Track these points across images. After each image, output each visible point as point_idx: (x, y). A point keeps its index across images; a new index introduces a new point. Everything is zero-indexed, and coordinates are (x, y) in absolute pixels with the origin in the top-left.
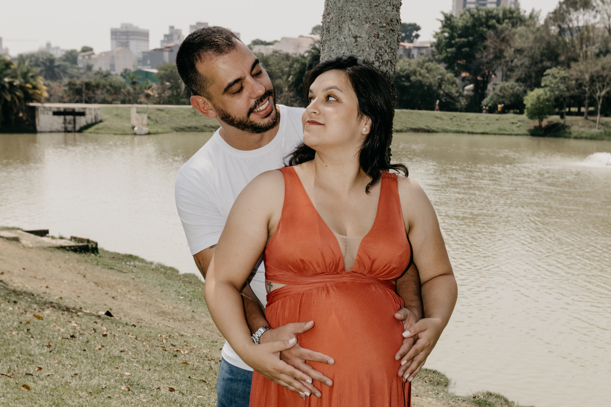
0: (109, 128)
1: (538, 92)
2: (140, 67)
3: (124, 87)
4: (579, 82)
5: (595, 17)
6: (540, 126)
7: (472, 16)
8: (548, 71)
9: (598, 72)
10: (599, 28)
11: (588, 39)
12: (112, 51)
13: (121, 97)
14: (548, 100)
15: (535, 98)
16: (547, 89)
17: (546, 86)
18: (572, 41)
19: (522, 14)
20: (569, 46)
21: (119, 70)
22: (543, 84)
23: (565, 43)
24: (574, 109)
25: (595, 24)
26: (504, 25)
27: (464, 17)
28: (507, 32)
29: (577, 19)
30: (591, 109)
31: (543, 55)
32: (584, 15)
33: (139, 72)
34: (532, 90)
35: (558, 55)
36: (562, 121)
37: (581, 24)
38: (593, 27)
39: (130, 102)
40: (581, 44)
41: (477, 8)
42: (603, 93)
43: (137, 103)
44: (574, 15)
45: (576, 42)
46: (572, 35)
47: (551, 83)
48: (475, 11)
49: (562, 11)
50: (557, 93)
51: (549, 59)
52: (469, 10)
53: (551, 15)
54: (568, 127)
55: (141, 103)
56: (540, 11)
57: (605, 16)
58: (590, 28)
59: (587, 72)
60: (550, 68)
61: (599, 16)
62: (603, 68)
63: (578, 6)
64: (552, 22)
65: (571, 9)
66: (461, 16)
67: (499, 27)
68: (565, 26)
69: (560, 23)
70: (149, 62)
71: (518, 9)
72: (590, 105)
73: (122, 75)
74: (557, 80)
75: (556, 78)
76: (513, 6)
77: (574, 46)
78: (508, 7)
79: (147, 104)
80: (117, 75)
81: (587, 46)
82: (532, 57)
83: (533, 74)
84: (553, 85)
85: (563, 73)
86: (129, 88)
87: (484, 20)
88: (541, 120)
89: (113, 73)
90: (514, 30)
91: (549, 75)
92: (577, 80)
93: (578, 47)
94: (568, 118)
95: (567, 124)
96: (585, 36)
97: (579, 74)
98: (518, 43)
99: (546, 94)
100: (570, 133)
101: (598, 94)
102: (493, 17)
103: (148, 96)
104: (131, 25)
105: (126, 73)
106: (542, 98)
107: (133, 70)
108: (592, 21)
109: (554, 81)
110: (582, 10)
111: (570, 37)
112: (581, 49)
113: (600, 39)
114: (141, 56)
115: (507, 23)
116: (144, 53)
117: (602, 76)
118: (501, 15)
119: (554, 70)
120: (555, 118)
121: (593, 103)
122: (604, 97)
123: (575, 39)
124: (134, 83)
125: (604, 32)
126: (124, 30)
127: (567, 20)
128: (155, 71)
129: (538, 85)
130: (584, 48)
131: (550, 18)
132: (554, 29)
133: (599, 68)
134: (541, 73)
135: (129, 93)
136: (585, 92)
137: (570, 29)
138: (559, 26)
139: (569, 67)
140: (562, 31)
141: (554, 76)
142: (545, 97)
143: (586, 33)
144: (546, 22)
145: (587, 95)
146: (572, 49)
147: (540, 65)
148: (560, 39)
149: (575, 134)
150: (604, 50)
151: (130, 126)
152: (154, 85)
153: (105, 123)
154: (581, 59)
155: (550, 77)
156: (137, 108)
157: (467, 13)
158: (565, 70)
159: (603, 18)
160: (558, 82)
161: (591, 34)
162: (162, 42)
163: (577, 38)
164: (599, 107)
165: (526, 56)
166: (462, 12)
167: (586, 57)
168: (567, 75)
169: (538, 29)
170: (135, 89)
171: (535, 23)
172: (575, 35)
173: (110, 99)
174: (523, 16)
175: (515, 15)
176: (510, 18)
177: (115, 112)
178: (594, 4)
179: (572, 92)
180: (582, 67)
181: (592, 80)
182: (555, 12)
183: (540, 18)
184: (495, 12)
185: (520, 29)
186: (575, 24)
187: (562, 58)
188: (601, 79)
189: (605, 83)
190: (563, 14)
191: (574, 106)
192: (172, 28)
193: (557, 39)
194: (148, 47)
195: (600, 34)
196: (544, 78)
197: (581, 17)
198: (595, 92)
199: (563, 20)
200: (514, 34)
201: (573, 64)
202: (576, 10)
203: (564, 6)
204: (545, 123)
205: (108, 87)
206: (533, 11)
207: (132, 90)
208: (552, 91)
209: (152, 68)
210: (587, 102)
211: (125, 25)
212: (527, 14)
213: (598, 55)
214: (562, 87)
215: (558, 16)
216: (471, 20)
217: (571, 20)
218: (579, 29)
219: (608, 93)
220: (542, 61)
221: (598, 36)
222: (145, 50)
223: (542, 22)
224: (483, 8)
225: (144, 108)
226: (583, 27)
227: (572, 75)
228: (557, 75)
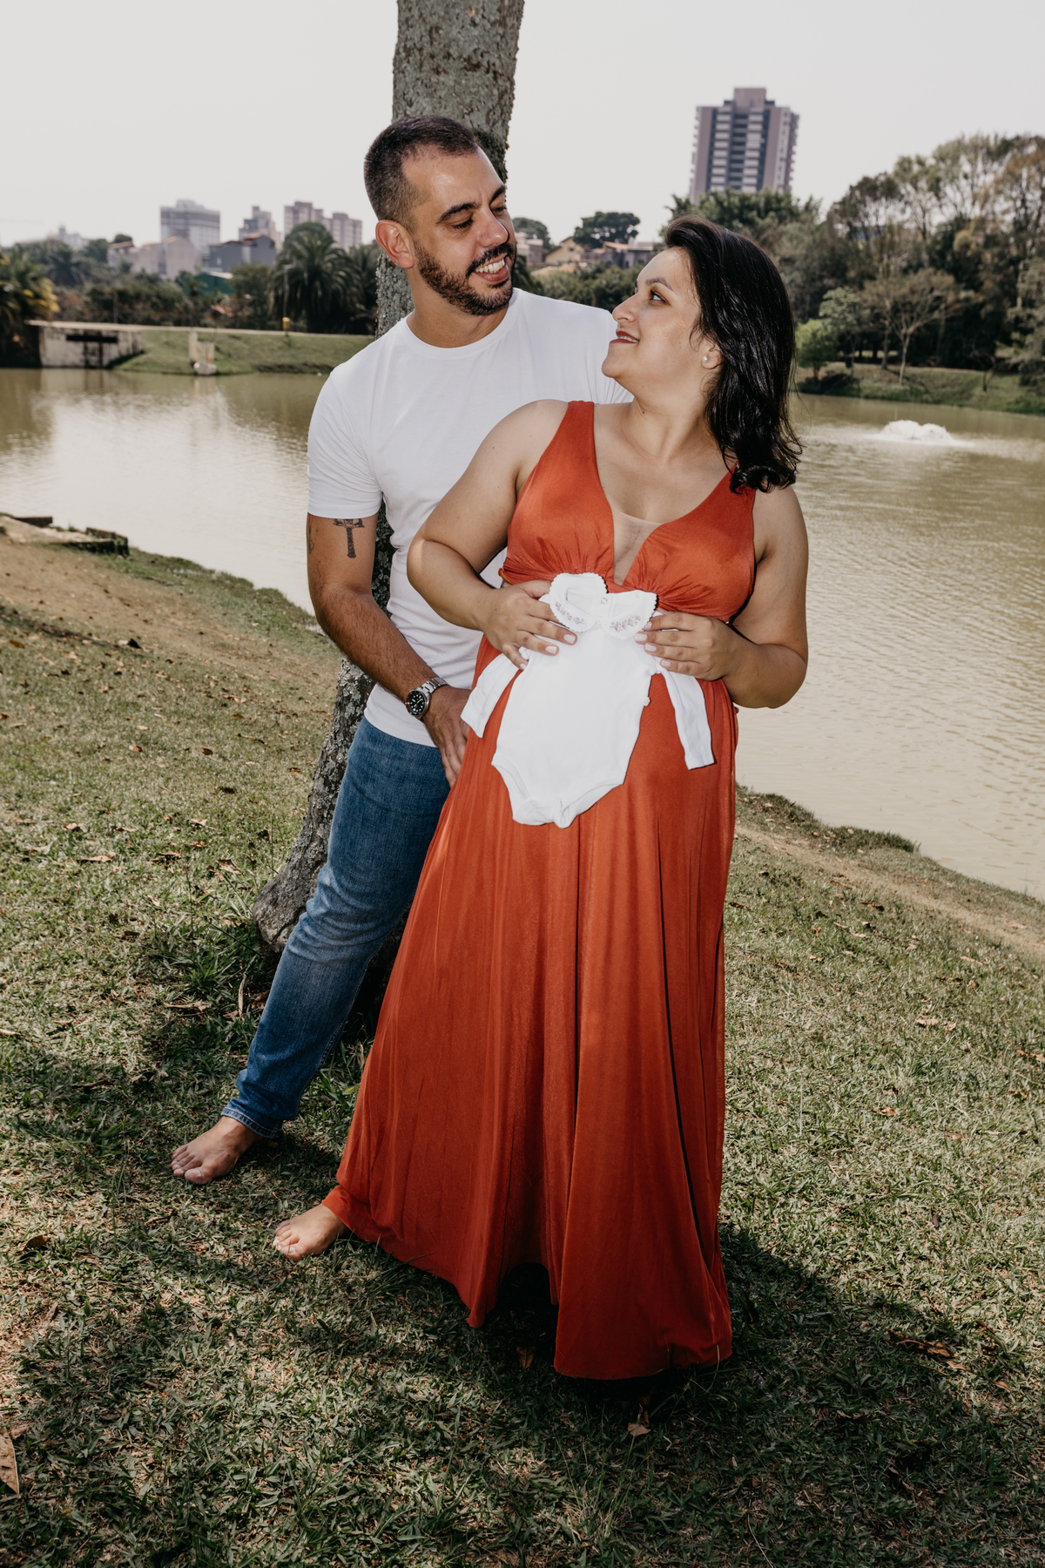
0: (155, 364)
1: (813, 325)
2: (205, 270)
3: (180, 300)
4: (876, 311)
5: (903, 211)
6: (816, 378)
7: (719, 203)
8: (830, 294)
9: (904, 297)
10: (909, 230)
11: (892, 245)
12: (162, 244)
13: (175, 315)
14: (828, 338)
15: (809, 335)
16: (828, 321)
17: (825, 316)
18: (867, 247)
19: (794, 203)
20: (862, 255)
21: (172, 273)
22: (821, 314)
23: (858, 251)
24: (867, 354)
25: (904, 222)
26: (768, 220)
27: (707, 204)
28: (769, 232)
29: (876, 214)
30: (893, 353)
31: (823, 267)
32: (887, 207)
33: (205, 277)
34: (805, 322)
35: (846, 269)
36: (848, 372)
37: (882, 222)
38: (900, 226)
39: (187, 324)
40: (881, 252)
41: (727, 192)
42: (911, 330)
43: (200, 325)
44: (871, 208)
45: (874, 249)
46: (867, 238)
47: (834, 312)
48: (724, 196)
49: (853, 201)
50: (842, 327)
51: (833, 275)
52: (715, 195)
53: (838, 207)
54: (857, 381)
55: (205, 326)
56: (821, 200)
57: (919, 210)
58: (896, 229)
59: (888, 297)
60: (833, 288)
61: (909, 210)
62: (913, 292)
63: (878, 193)
64: (837, 217)
65: (868, 198)
66: (702, 203)
67: (760, 222)
68: (858, 224)
69: (851, 219)
70: (219, 261)
71: (788, 196)
72: (891, 348)
73: (177, 281)
74: (844, 307)
75: (841, 304)
76: (781, 192)
77: (869, 255)
78: (773, 192)
79: (215, 327)
80: (169, 280)
81: (889, 257)
82: (806, 271)
83: (808, 298)
84: (836, 315)
85: (852, 297)
86: (188, 301)
87: (736, 211)
88: (817, 369)
89: (163, 277)
90: (782, 228)
91: (830, 299)
92: (873, 308)
93: (876, 258)
94: (857, 367)
95: (856, 375)
96: (887, 238)
97: (876, 298)
98: (786, 248)
99: (826, 329)
100: (859, 390)
101: (903, 331)
102: (751, 208)
103: (216, 315)
104: (192, 203)
105: (183, 278)
106: (819, 334)
107: (194, 273)
108: (899, 218)
109: (839, 309)
110: (883, 200)
111: (864, 240)
112: (881, 260)
113: (910, 246)
114: (207, 252)
115: (773, 218)
116: (211, 247)
117: (910, 303)
118: (762, 205)
119: (838, 293)
120: (838, 367)
121: (895, 345)
122: (912, 335)
123: (872, 245)
124: (193, 294)
125: (916, 235)
126: (182, 209)
127: (861, 214)
128: (228, 276)
129: (814, 315)
130: (886, 261)
131: (836, 211)
132: (841, 229)
133: (905, 290)
134: (819, 297)
135: (186, 308)
136: (884, 328)
137: (865, 229)
138: (849, 224)
139: (862, 288)
140: (853, 232)
141: (839, 299)
142: (825, 334)
143: (888, 236)
144: (830, 216)
145: (887, 332)
146: (868, 261)
147: (819, 284)
148: (850, 244)
149: (867, 392)
150: (915, 263)
151: (188, 360)
152: (227, 298)
153: (150, 355)
154: (880, 276)
155: (832, 303)
156: (199, 333)
157: (712, 199)
158: (855, 292)
159: (914, 214)
160: (843, 312)
161: (896, 238)
162: (242, 231)
163: (875, 243)
164: (905, 350)
165: (798, 269)
166: (704, 196)
167: (887, 273)
168: (858, 300)
169: (819, 228)
170: (196, 304)
171: (812, 220)
172: (873, 238)
173: (157, 318)
174: (796, 207)
175: (783, 204)
176: (777, 210)
177: (164, 339)
178: (903, 191)
179: (865, 327)
180: (881, 289)
181: (896, 309)
182: (843, 202)
183: (820, 210)
184: (754, 199)
185: (791, 227)
186: (872, 222)
187: (852, 274)
188: (908, 307)
189: (915, 315)
190: (855, 206)
191: (867, 349)
192: (256, 209)
193: (847, 245)
194: (218, 237)
195: (911, 238)
196: (824, 304)
197: (882, 211)
198: (898, 327)
199: (855, 215)
200: (781, 235)
201: (868, 284)
202: (875, 199)
203: (857, 193)
204: (822, 373)
205: (154, 299)
206: (811, 199)
207: (190, 304)
208: (834, 324)
209: (225, 271)
210: (886, 342)
211: (184, 203)
212: (802, 204)
213: (905, 271)
214: (850, 318)
215: (848, 208)
216: (718, 210)
217: (866, 216)
218: (878, 229)
219: (918, 329)
220: (821, 278)
221: (907, 241)
222: (214, 242)
223: (822, 218)
224: (737, 192)
225: (209, 334)
226: (885, 226)
227: (865, 301)
228: (843, 300)
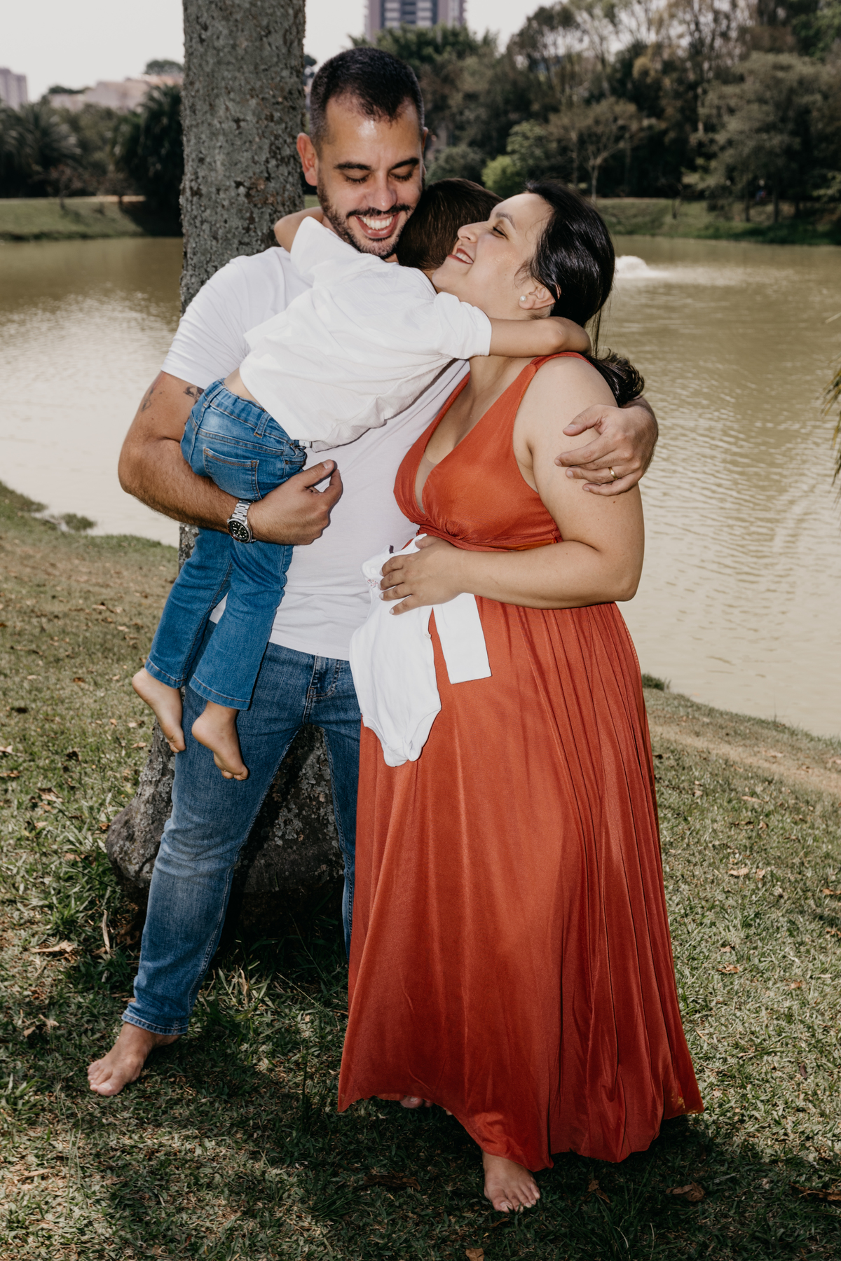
1: (502, 162)
4: (563, 144)
5: (581, 40)
7: (396, 40)
8: (516, 128)
9: (589, 128)
10: (588, 59)
11: (573, 75)
14: (517, 172)
15: (499, 171)
16: (516, 157)
17: (513, 152)
18: (549, 79)
19: (472, 36)
20: (545, 87)
22: (509, 149)
23: (539, 83)
25: (582, 51)
26: (446, 56)
28: (450, 67)
29: (555, 44)
30: (583, 186)
31: (507, 101)
32: (564, 37)
34: (493, 158)
35: (529, 103)
37: (561, 51)
38: (579, 55)
40: (563, 83)
41: (402, 28)
42: (599, 161)
44: (549, 38)
45: (555, 81)
46: (548, 69)
47: (521, 147)
48: (400, 32)
49: (531, 32)
50: (531, 162)
51: (517, 109)
52: (391, 32)
53: (516, 39)
57: (596, 38)
58: (575, 59)
59: (573, 128)
60: (518, 122)
61: (586, 39)
62: (597, 122)
63: (555, 22)
64: (517, 49)
65: (545, 29)
67: (439, 58)
68: (537, 55)
69: (530, 50)
71: (465, 29)
72: (581, 180)
74: (531, 141)
75: (527, 138)
76: (457, 25)
77: (551, 87)
78: (449, 26)
81: (571, 88)
82: (490, 106)
83: (494, 134)
84: (523, 151)
85: (538, 130)
87: (414, 48)
90: (460, 64)
91: (516, 133)
92: (559, 141)
93: (558, 89)
96: (568, 66)
97: (562, 131)
98: (469, 83)
99: (515, 165)
101: (592, 163)
102: (428, 43)
106: (509, 171)
108: (577, 47)
109: (526, 143)
110: (560, 29)
111: (544, 72)
112: (563, 91)
113: (590, 75)
115: (450, 53)
117: (595, 134)
118: (439, 39)
119: (524, 127)
121: (584, 177)
122: (600, 167)
123: (553, 75)
125: (595, 65)
127: (540, 45)
129: (502, 151)
130: (568, 90)
131: (515, 43)
132: (521, 61)
133: (589, 121)
134: (505, 132)
136: (571, 161)
137: (545, 60)
138: (529, 57)
139: (546, 121)
140: (533, 63)
142: (514, 168)
143: (568, 67)
144: (509, 48)
145: (575, 165)
146: (550, 93)
147: (503, 119)
148: (532, 76)
150: (596, 92)
154: (563, 108)
155: (519, 138)
157: (388, 35)
158: (540, 125)
159: (592, 42)
160: (530, 146)
161: (577, 68)
163: (556, 75)
164: (594, 182)
165: (482, 105)
166: (380, 34)
167: (570, 104)
168: (543, 133)
169: (498, 62)
171: (491, 52)
172: (553, 69)
174: (474, 40)
175: (461, 38)
176: (453, 45)
178: (579, 20)
179: (553, 161)
180: (566, 121)
181: (582, 141)
182: (522, 34)
183: (499, 43)
184: (431, 33)
185: (471, 61)
186: (551, 52)
187: (536, 107)
188: (594, 139)
189: (601, 145)
190: (533, 37)
193: (527, 78)
195: (590, 67)
196: (510, 139)
197: (560, 41)
198: (586, 159)
199: (534, 45)
200: (462, 70)
201: (552, 117)
202: (553, 28)
203: (535, 24)
206: (488, 32)
208: (523, 159)
210: (575, 175)
212: (479, 37)
213: (588, 102)
214: (538, 152)
215: (527, 39)
216: (395, 46)
217: (545, 46)
218: (558, 59)
219: (605, 160)
220: (506, 113)
221: (586, 71)
223: (503, 49)
224: (413, 27)
226: (564, 57)
227: (551, 134)
228: (529, 134)
